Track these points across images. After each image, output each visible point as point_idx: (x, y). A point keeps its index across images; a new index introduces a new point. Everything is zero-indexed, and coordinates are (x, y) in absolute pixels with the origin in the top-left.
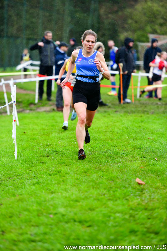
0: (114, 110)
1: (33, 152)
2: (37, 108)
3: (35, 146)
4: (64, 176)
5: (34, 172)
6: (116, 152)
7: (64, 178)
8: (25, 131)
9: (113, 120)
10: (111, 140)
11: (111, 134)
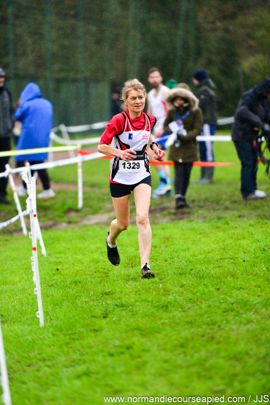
0: (237, 214)
1: (76, 309)
2: (82, 218)
3: (80, 297)
4: (139, 357)
5: (79, 350)
6: (242, 300)
7: (139, 360)
8: (59, 267)
9: (234, 234)
10: (233, 276)
11: (233, 263)
